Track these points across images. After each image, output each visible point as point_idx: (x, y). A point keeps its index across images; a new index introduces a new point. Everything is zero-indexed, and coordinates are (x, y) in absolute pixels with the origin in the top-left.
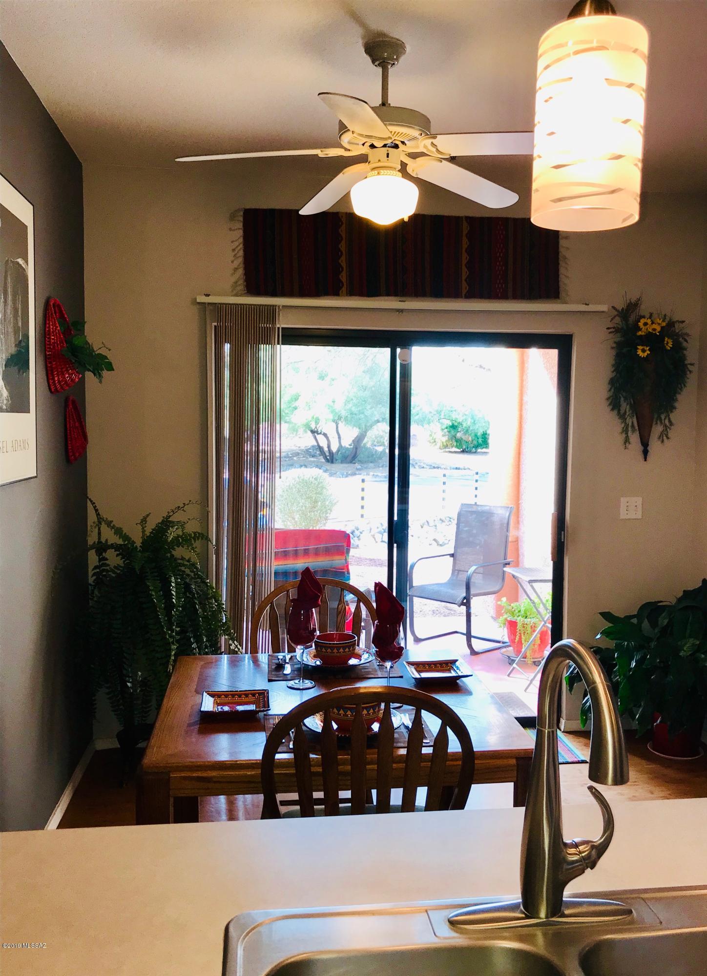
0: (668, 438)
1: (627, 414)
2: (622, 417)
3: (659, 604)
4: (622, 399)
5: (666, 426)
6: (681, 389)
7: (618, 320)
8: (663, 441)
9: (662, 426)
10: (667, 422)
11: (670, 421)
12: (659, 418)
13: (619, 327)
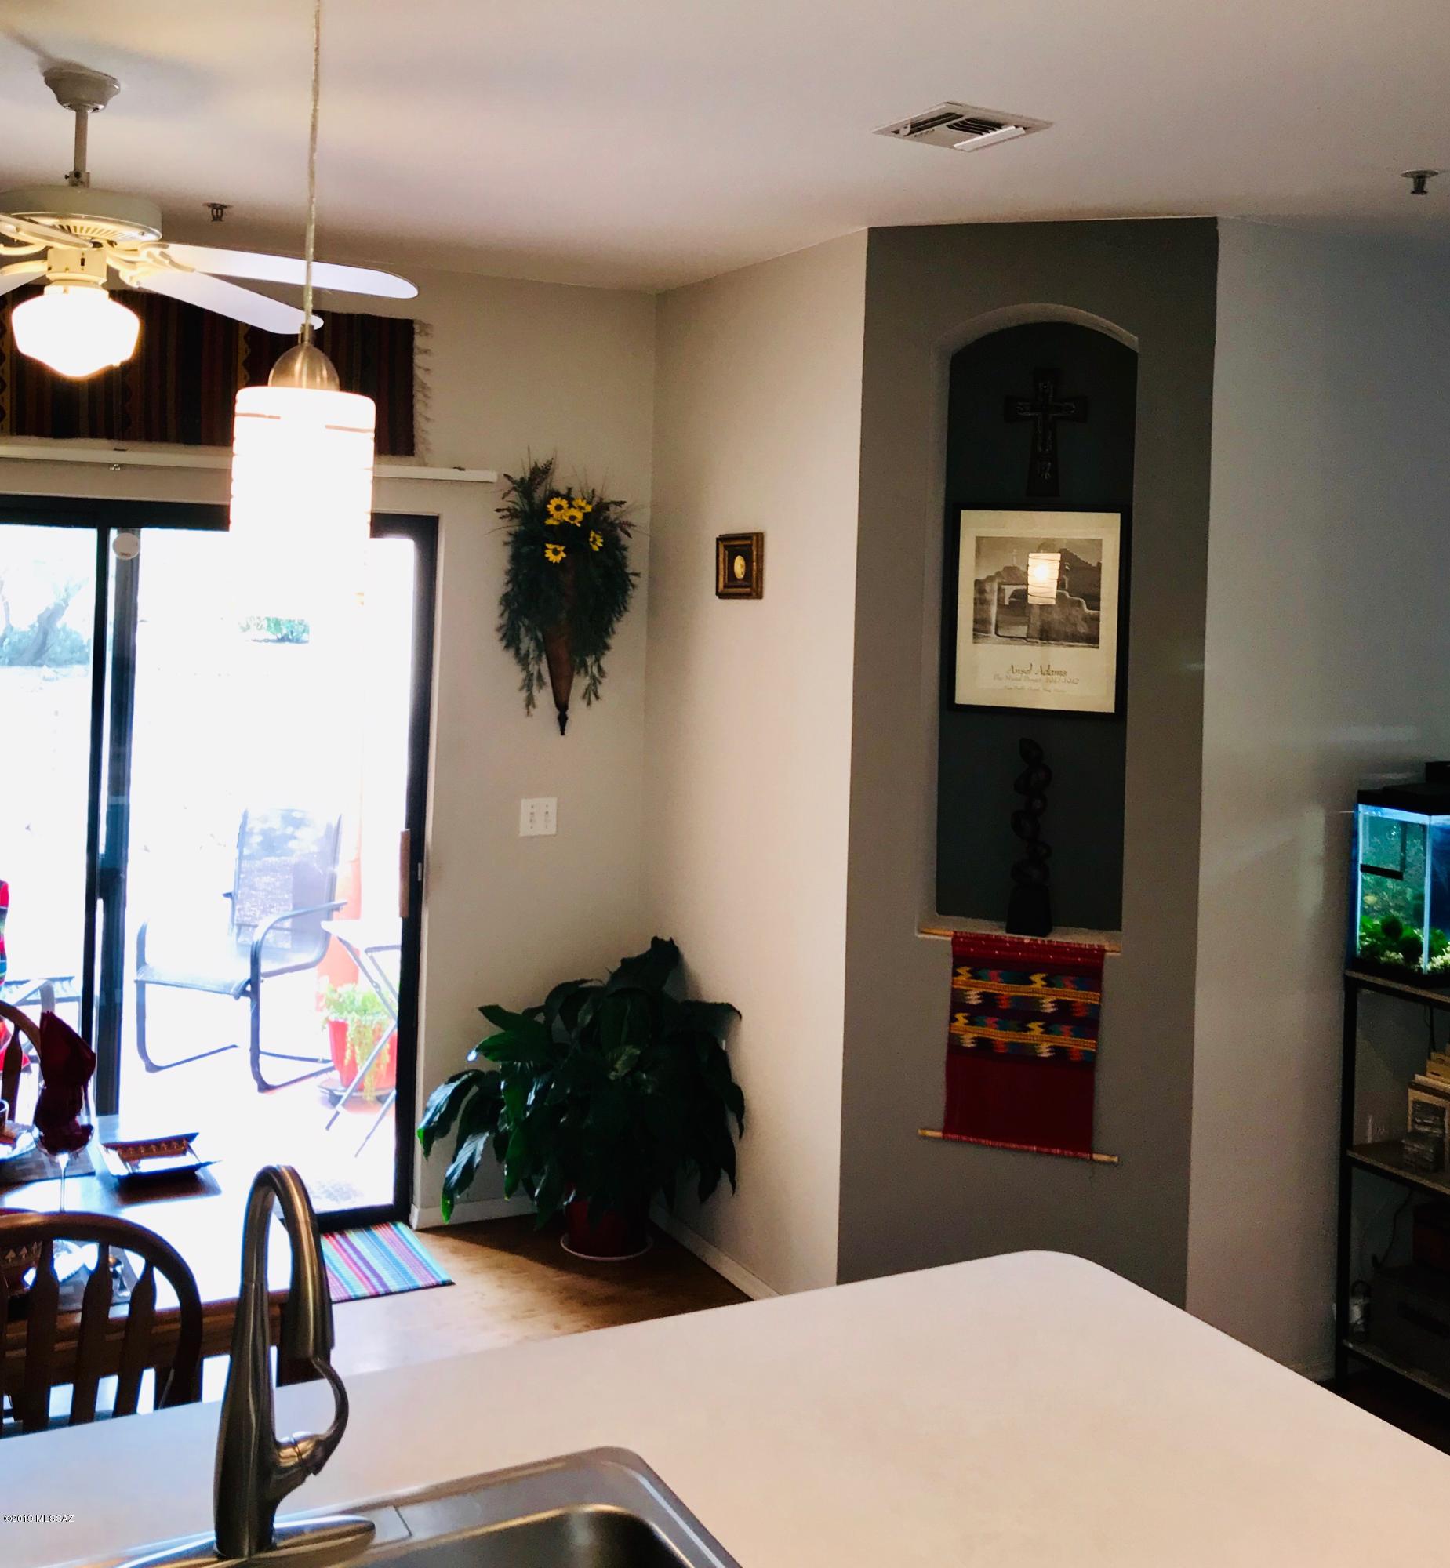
0: (597, 698)
1: (531, 656)
2: (523, 660)
3: (580, 986)
4: (523, 631)
5: (593, 677)
6: (620, 613)
7: (514, 496)
8: (589, 703)
9: (588, 678)
10: (595, 670)
11: (600, 669)
12: (584, 665)
13: (517, 507)
